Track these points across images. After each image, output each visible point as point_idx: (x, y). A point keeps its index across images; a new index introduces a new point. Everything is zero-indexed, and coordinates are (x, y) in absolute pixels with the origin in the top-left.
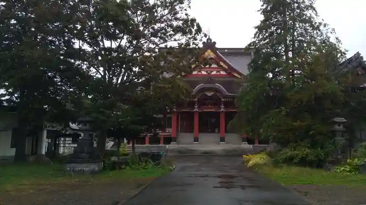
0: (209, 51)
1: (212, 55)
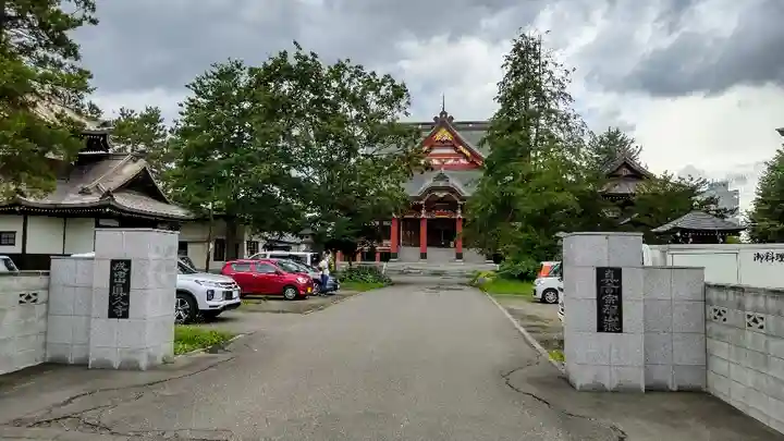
0: (444, 130)
1: (448, 136)
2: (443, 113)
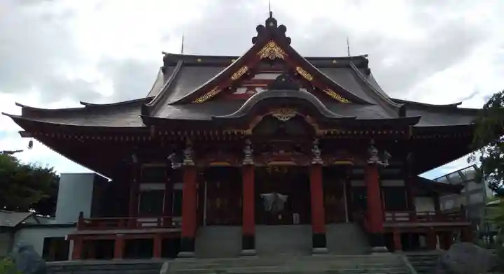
0: (272, 44)
2: (271, 20)
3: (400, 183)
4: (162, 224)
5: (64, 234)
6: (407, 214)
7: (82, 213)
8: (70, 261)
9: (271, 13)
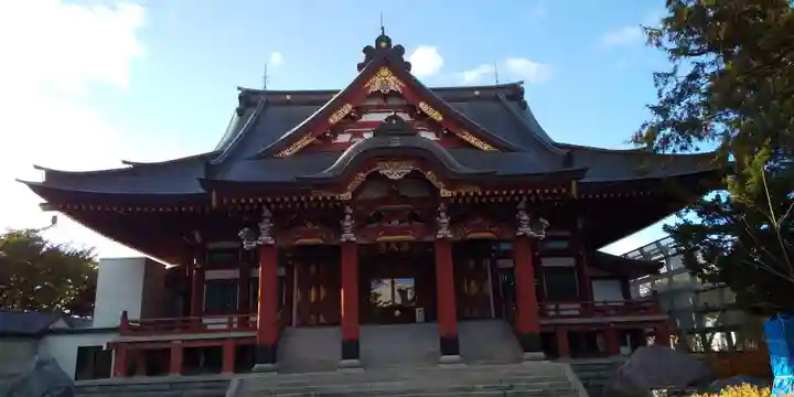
0: (385, 72)
1: (394, 84)
2: (383, 38)
3: (569, 262)
4: (235, 326)
5: (102, 341)
6: (578, 306)
7: (125, 313)
8: (113, 380)
9: (383, 28)
